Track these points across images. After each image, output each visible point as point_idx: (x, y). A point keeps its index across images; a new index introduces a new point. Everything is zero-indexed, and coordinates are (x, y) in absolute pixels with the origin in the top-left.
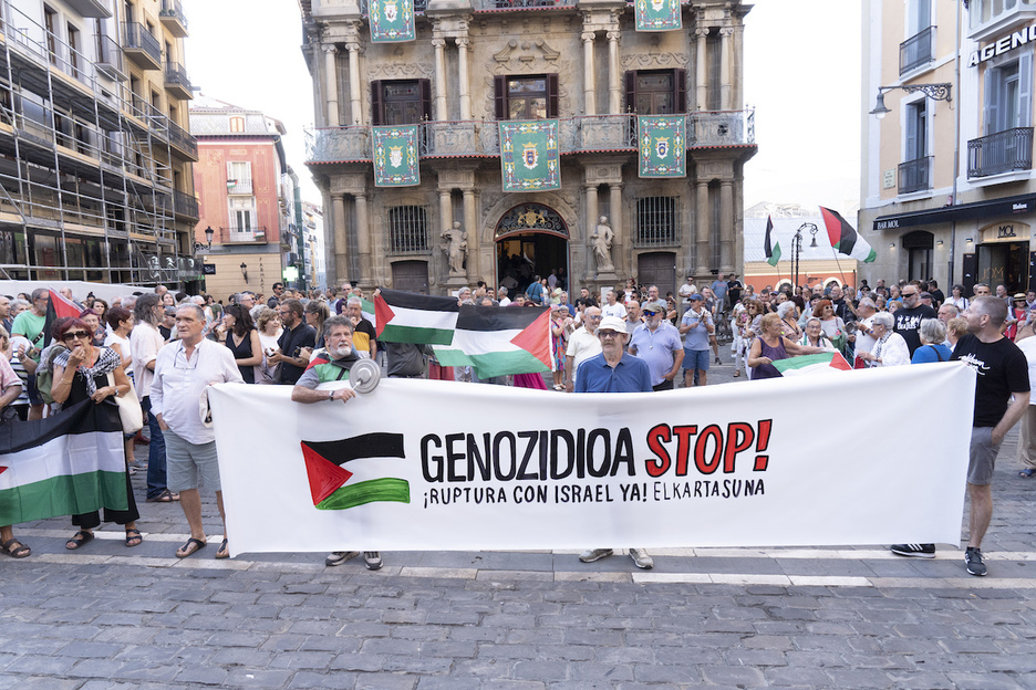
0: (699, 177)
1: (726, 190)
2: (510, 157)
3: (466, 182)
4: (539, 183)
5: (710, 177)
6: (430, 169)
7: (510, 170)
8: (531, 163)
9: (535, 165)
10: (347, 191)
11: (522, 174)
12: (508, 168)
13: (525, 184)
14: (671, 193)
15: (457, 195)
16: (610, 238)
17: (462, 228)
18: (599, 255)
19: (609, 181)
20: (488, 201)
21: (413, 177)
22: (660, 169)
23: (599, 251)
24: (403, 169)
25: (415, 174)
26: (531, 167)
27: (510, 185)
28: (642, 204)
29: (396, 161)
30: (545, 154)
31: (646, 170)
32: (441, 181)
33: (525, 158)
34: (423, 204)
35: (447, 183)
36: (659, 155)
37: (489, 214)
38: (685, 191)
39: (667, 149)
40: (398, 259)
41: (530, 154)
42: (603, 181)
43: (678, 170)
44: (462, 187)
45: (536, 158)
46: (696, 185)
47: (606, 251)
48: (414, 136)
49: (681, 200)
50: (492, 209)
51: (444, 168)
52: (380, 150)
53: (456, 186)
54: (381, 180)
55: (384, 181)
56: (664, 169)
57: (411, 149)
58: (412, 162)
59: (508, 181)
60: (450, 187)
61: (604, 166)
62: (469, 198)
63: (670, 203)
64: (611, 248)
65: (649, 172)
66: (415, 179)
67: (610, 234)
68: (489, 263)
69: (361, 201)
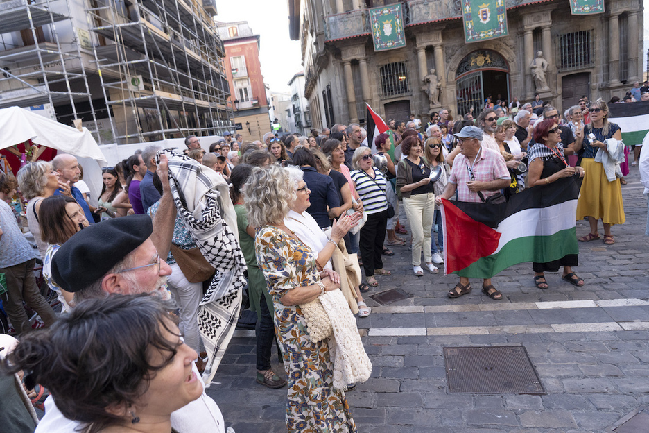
0: (612, 12)
1: (633, 19)
2: (469, 17)
3: (436, 40)
4: (491, 33)
5: (620, 11)
6: (412, 33)
7: (470, 27)
8: (485, 19)
9: (488, 20)
10: (353, 57)
11: (479, 28)
12: (469, 25)
13: (482, 35)
14: (586, 27)
15: (430, 50)
16: (546, 67)
18: (538, 80)
19: (542, 25)
20: (450, 51)
21: (401, 41)
22: (585, 8)
23: (538, 77)
24: (394, 36)
25: (402, 39)
26: (485, 22)
27: (471, 37)
28: (564, 38)
29: (388, 30)
30: (496, 11)
31: (576, 9)
32: (418, 42)
33: (480, 16)
34: (404, 60)
35: (422, 43)
37: (451, 61)
38: (597, 25)
40: (389, 101)
41: (484, 13)
42: (537, 25)
43: (599, 7)
44: (433, 44)
45: (489, 14)
46: (609, 18)
47: (543, 77)
48: (399, 12)
49: (595, 32)
50: (453, 58)
51: (421, 32)
52: (376, 25)
53: (429, 44)
54: (378, 46)
55: (381, 47)
56: (588, 8)
57: (398, 21)
58: (399, 31)
59: (469, 35)
60: (425, 45)
61: (538, 14)
62: (439, 52)
63: (586, 34)
64: (547, 74)
65: (578, 10)
67: (546, 64)
68: (452, 97)
69: (363, 64)
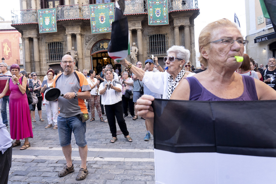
0: (175, 25)
1: (187, 30)
2: (94, 19)
3: (77, 31)
4: (106, 29)
5: (180, 24)
6: (62, 25)
7: (94, 25)
8: (102, 21)
9: (104, 22)
10: (30, 36)
11: (99, 26)
12: (93, 24)
13: (100, 30)
14: (163, 32)
15: (74, 36)
16: (137, 51)
17: (75, 49)
18: (132, 59)
19: (136, 28)
20: (87, 38)
21: (54, 29)
22: (157, 22)
23: (132, 57)
24: (50, 26)
25: (55, 27)
26: (102, 23)
27: (94, 31)
28: (151, 37)
29: (47, 22)
30: (109, 17)
31: (151, 22)
32: (67, 31)
33: (100, 19)
34: (61, 41)
35: (69, 31)
36: (157, 16)
37: (88, 44)
38: (169, 31)
39: (160, 13)
40: (52, 64)
41: (102, 18)
42: (134, 28)
43: (165, 21)
44: (75, 33)
45: (105, 19)
46: (173, 28)
47: (135, 57)
48: (54, 12)
49: (168, 35)
50: (89, 42)
51: (68, 25)
52: (41, 18)
53: (73, 32)
54: (41, 30)
55: (42, 31)
56: (159, 21)
57: (53, 17)
58: (53, 23)
59: (93, 29)
60: (70, 33)
61: (134, 22)
62: (78, 37)
63: (163, 36)
64: (138, 56)
65: (153, 23)
66: (55, 30)
67: (137, 50)
69: (35, 40)
